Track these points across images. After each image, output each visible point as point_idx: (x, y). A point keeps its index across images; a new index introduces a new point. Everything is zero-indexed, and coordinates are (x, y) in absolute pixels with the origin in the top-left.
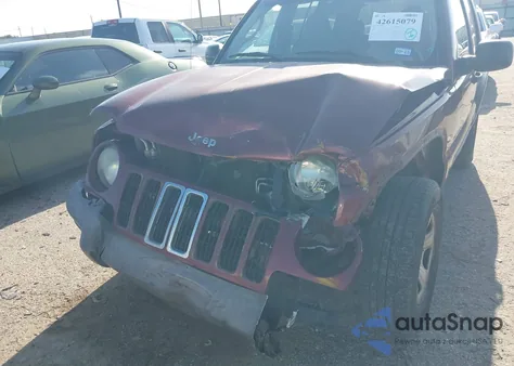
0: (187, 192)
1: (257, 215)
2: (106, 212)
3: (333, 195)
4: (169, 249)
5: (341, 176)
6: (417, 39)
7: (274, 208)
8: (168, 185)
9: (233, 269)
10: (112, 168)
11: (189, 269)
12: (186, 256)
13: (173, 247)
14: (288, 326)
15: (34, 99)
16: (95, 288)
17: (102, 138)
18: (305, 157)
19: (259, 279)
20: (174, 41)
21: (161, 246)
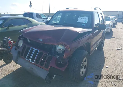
0: (35, 50)
1: (48, 55)
2: (19, 53)
3: (64, 52)
4: (30, 61)
5: (65, 48)
6: (87, 23)
7: (52, 54)
8: (31, 48)
9: (42, 66)
10: (21, 44)
11: (34, 65)
12: (33, 62)
13: (31, 60)
14: (53, 78)
15: (8, 29)
16: (16, 70)
17: (20, 38)
18: (59, 44)
19: (47, 68)
20: (41, 18)
21: (29, 60)
